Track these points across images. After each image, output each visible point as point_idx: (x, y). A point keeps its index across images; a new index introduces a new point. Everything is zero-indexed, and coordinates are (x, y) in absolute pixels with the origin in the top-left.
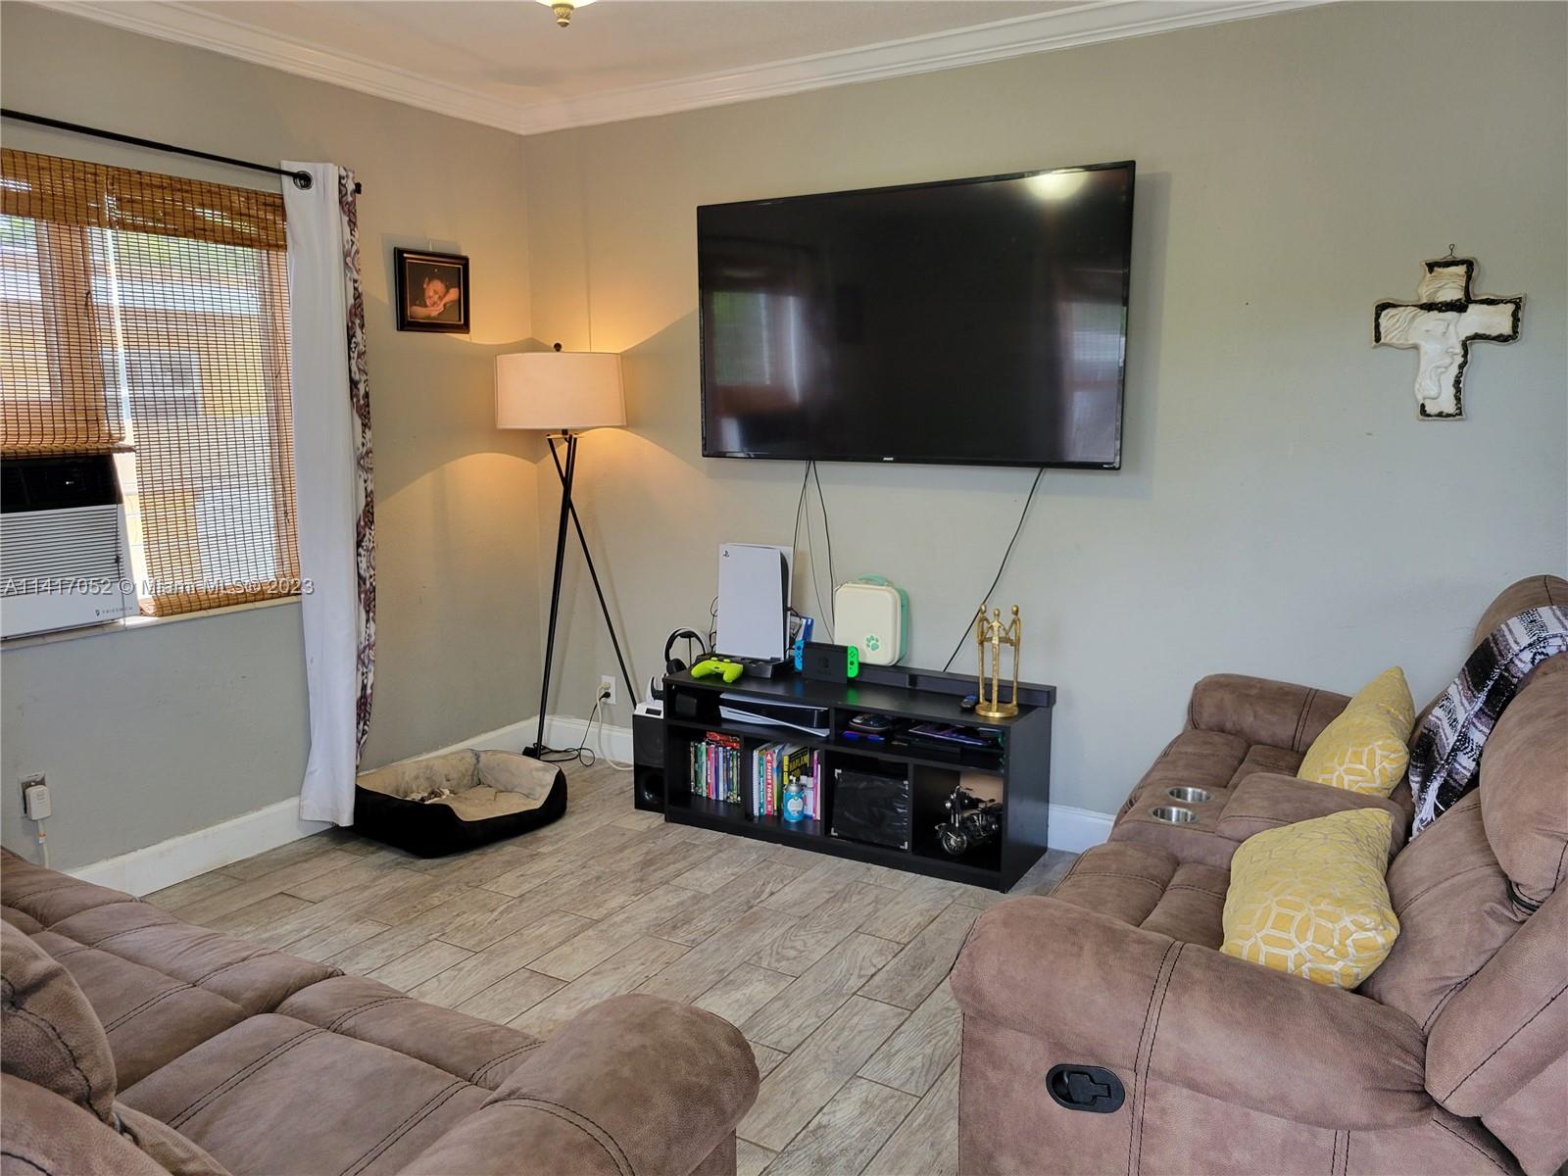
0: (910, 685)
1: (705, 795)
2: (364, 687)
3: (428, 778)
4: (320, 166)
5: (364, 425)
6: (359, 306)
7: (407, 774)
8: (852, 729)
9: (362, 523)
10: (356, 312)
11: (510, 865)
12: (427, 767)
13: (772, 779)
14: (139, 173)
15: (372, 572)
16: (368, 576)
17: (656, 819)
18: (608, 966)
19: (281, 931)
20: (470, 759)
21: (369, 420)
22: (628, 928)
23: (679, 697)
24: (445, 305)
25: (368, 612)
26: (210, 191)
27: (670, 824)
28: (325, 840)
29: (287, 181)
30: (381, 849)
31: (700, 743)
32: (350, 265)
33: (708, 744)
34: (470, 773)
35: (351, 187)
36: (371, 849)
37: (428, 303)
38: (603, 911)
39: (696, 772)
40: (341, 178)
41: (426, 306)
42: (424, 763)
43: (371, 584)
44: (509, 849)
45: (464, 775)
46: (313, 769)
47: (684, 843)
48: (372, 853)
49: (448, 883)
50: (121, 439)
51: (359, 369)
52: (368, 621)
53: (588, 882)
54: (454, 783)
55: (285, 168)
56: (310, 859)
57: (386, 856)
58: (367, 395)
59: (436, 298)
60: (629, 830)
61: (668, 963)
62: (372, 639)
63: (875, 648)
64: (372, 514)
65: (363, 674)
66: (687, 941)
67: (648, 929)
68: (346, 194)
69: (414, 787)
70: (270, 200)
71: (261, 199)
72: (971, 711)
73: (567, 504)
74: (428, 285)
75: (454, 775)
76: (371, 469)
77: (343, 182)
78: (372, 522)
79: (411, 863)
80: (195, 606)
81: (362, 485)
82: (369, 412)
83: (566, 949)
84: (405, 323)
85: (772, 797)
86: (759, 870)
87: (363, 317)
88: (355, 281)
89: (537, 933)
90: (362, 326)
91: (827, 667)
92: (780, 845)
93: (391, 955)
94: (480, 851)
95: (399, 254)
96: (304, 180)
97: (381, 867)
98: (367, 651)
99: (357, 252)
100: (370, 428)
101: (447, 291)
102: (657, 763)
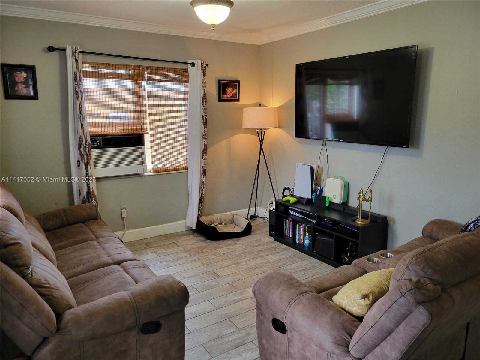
0: (343, 210)
1: (287, 235)
2: (202, 194)
3: (220, 220)
4: (197, 61)
5: (205, 127)
6: (205, 96)
7: (215, 218)
8: (324, 221)
9: (203, 152)
10: (205, 98)
11: (228, 245)
12: (220, 217)
13: (302, 233)
14: (152, 67)
15: (205, 165)
16: (204, 166)
17: (272, 239)
18: (232, 275)
19: (168, 251)
20: (232, 216)
21: (207, 126)
22: (244, 266)
23: (280, 206)
24: (232, 94)
25: (204, 175)
26: (170, 70)
27: (275, 242)
28: (191, 232)
29: (189, 65)
30: (201, 236)
31: (286, 220)
32: (203, 86)
33: (288, 221)
34: (231, 220)
35: (204, 65)
36: (199, 236)
37: (227, 94)
38: (241, 261)
39: (285, 228)
40: (202, 63)
41: (227, 95)
42: (220, 216)
43: (205, 168)
44: (231, 241)
45: (229, 220)
46: (189, 213)
47: (275, 247)
48: (199, 237)
49: (210, 247)
50: (147, 130)
51: (204, 113)
52: (204, 177)
53: (243, 253)
54: (226, 222)
55: (189, 62)
56: (185, 236)
57: (201, 238)
58: (206, 119)
59: (230, 92)
60: (263, 241)
61: (247, 277)
62: (205, 182)
63: (335, 198)
64: (206, 150)
65: (202, 191)
66: (256, 273)
67: (249, 267)
68: (203, 67)
69: (216, 222)
70: (185, 70)
71: (183, 70)
72: (354, 221)
73: (261, 148)
74: (228, 89)
75: (227, 220)
76: (207, 138)
77: (202, 64)
78: (206, 152)
79: (206, 241)
80: (162, 171)
81: (203, 142)
82: (206, 124)
83: (225, 268)
84: (220, 100)
85: (302, 238)
86: (290, 258)
87: (206, 99)
88: (204, 90)
89: (222, 263)
90: (206, 101)
91: (320, 202)
92: (301, 252)
93: (186, 262)
94: (223, 241)
95: (219, 81)
96: (193, 64)
97: (199, 240)
98: (203, 185)
99: (205, 82)
100: (206, 128)
101: (233, 90)
102: (274, 224)
